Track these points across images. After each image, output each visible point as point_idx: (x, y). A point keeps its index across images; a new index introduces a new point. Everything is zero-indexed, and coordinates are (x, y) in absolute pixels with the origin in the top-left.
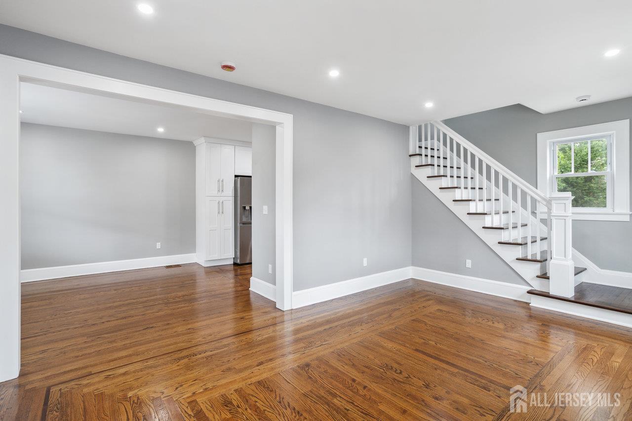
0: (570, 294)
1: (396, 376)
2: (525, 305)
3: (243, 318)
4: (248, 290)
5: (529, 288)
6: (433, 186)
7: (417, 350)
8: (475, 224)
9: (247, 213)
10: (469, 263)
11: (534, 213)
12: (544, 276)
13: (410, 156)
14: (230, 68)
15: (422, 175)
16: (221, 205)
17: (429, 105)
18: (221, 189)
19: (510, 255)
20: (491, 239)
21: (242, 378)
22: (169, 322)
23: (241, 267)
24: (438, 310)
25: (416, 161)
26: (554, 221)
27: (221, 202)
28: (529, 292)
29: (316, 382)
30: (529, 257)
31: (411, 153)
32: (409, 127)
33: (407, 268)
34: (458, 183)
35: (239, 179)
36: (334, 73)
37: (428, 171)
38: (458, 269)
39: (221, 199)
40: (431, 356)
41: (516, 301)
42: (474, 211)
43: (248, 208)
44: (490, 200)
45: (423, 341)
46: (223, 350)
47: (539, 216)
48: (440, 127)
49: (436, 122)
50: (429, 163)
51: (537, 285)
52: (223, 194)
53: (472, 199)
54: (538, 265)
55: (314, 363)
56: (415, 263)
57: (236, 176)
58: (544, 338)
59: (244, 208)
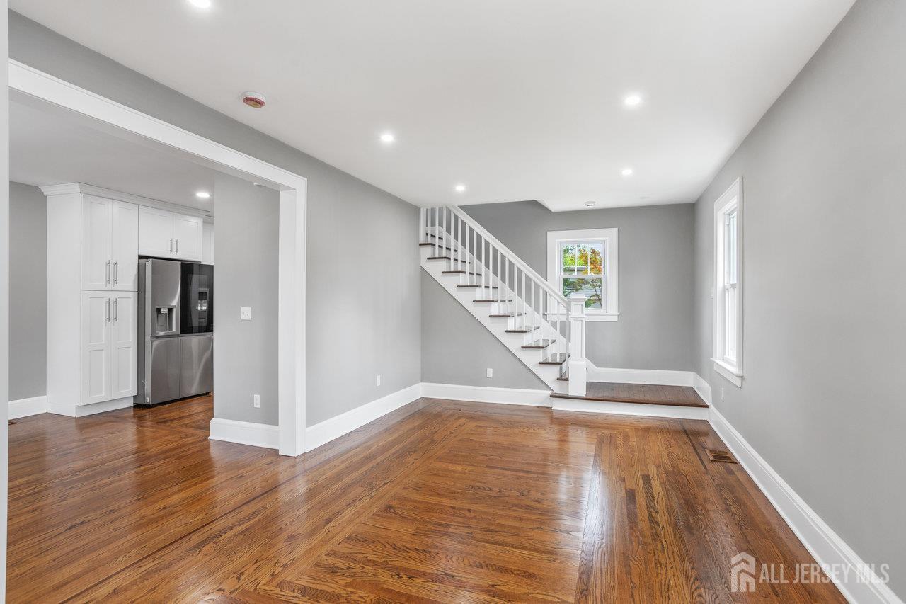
0: (582, 392)
1: (488, 493)
2: (547, 410)
3: (241, 477)
4: (206, 439)
5: (550, 392)
6: (450, 283)
7: (487, 467)
8: (497, 328)
9: (162, 319)
10: (490, 373)
11: (545, 315)
12: (563, 379)
13: (420, 245)
14: (256, 103)
15: (436, 269)
16: (112, 306)
17: (460, 188)
18: (113, 278)
19: (531, 359)
20: (514, 343)
21: (322, 540)
22: (111, 508)
23: (155, 409)
24: (476, 426)
25: (427, 251)
26: (573, 323)
27: (112, 300)
28: (552, 396)
29: (414, 519)
30: (550, 361)
31: (421, 242)
32: (419, 209)
33: (416, 385)
34: (479, 281)
35: (149, 264)
36: (387, 138)
37: (443, 265)
38: (477, 380)
39: (113, 296)
40: (506, 470)
41: (538, 407)
42: (496, 314)
43: (164, 311)
44: (505, 301)
45: (486, 458)
46: (256, 519)
47: (550, 318)
48: (458, 214)
49: (453, 206)
50: (444, 255)
51: (557, 388)
52: (118, 287)
53: (494, 299)
54: (558, 367)
55: (394, 503)
56: (425, 378)
57: (141, 257)
58: (563, 439)
59: (159, 311)
